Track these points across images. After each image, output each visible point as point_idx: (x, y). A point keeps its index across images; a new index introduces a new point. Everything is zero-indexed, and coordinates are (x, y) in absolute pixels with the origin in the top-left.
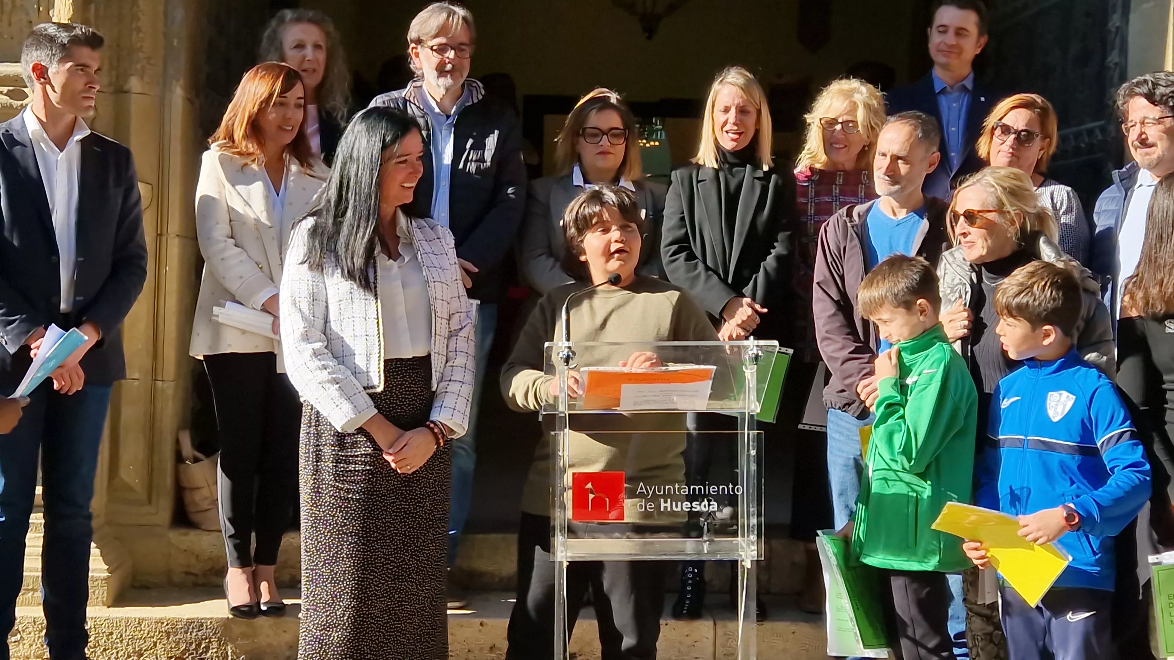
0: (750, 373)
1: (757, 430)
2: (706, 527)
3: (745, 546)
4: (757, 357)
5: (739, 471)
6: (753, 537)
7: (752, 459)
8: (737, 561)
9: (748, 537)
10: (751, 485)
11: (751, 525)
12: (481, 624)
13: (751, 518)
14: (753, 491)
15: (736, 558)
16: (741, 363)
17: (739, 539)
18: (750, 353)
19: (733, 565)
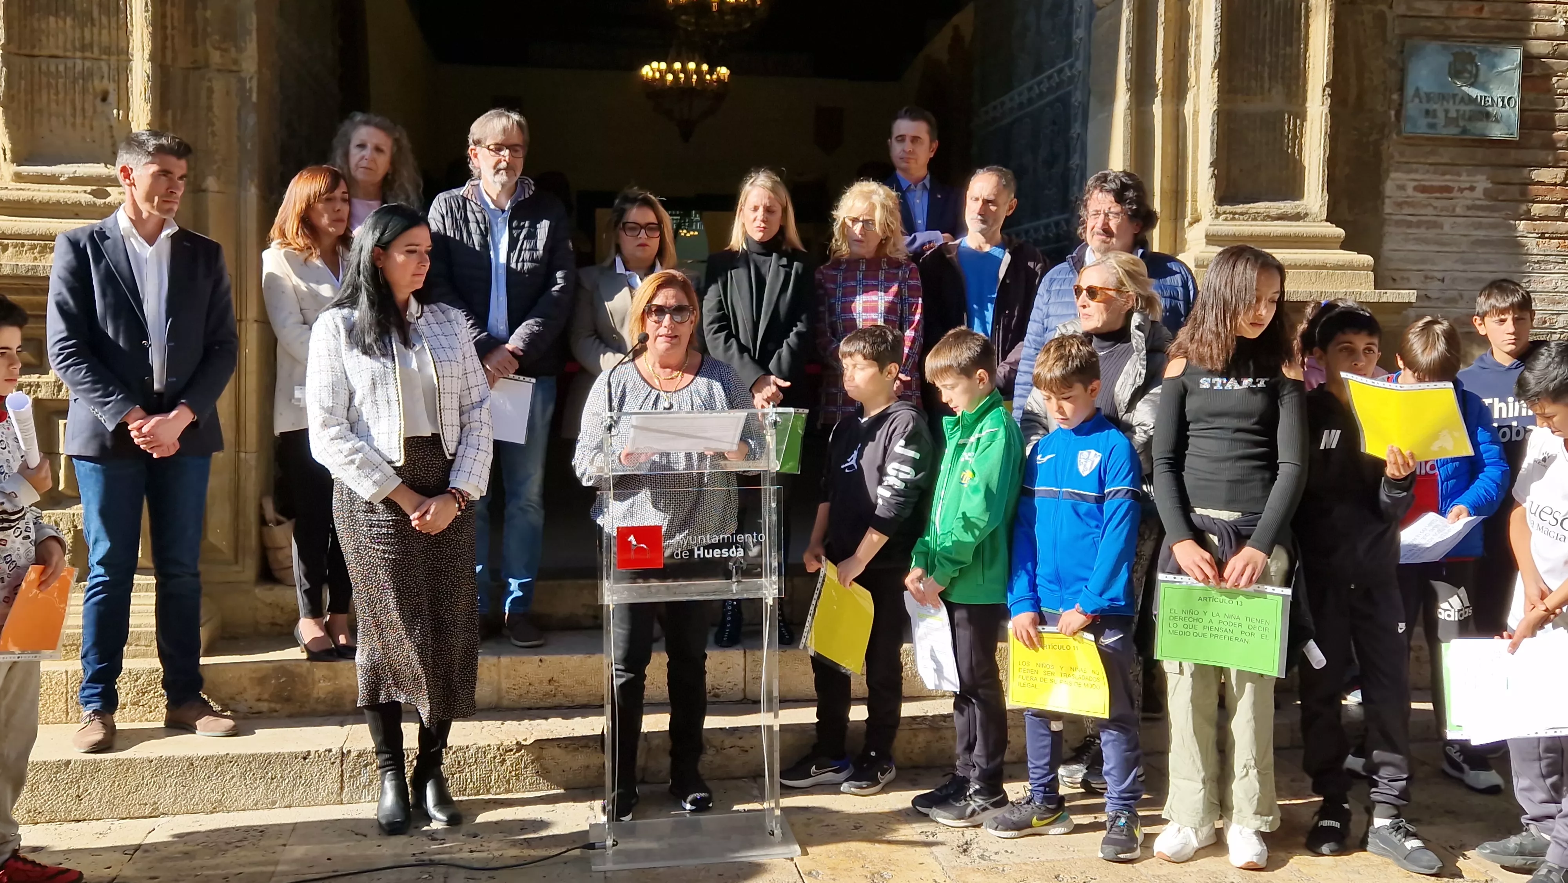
0: (770, 438)
2: (734, 571)
3: (768, 585)
4: (775, 423)
5: (762, 521)
6: (775, 578)
8: (761, 599)
9: (770, 578)
10: (772, 533)
12: (541, 660)
14: (775, 538)
15: (759, 596)
16: (762, 427)
17: (763, 579)
18: (770, 419)
19: (758, 602)
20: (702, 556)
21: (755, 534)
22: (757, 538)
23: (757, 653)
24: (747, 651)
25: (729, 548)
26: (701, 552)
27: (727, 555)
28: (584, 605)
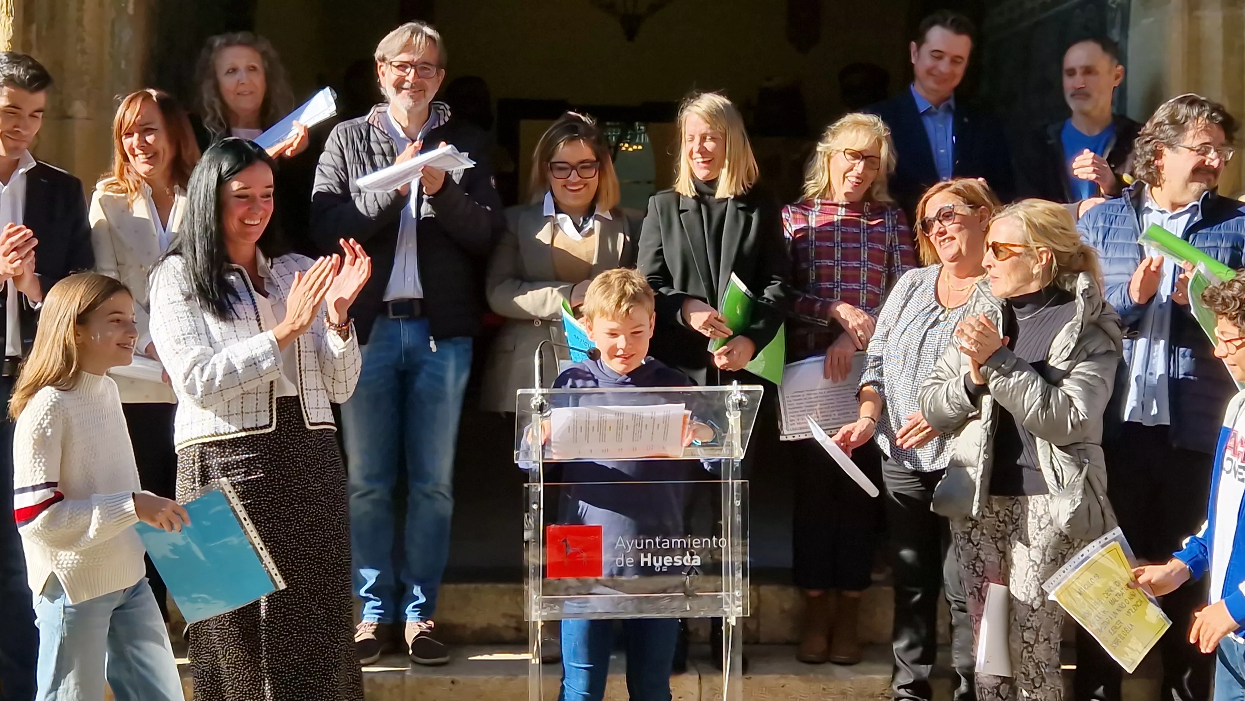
0: (734, 419)
1: (741, 479)
2: (688, 582)
3: (730, 602)
4: (741, 403)
5: (723, 522)
6: (738, 593)
7: (736, 510)
8: (721, 618)
9: (733, 591)
10: (736, 538)
11: (736, 579)
13: (736, 572)
14: (739, 543)
15: (719, 615)
16: (725, 409)
17: (723, 593)
18: (734, 398)
19: (717, 622)
20: (649, 564)
21: (714, 539)
22: (717, 544)
23: (716, 679)
24: (703, 676)
25: (684, 555)
26: (649, 560)
27: (680, 564)
28: (504, 615)
